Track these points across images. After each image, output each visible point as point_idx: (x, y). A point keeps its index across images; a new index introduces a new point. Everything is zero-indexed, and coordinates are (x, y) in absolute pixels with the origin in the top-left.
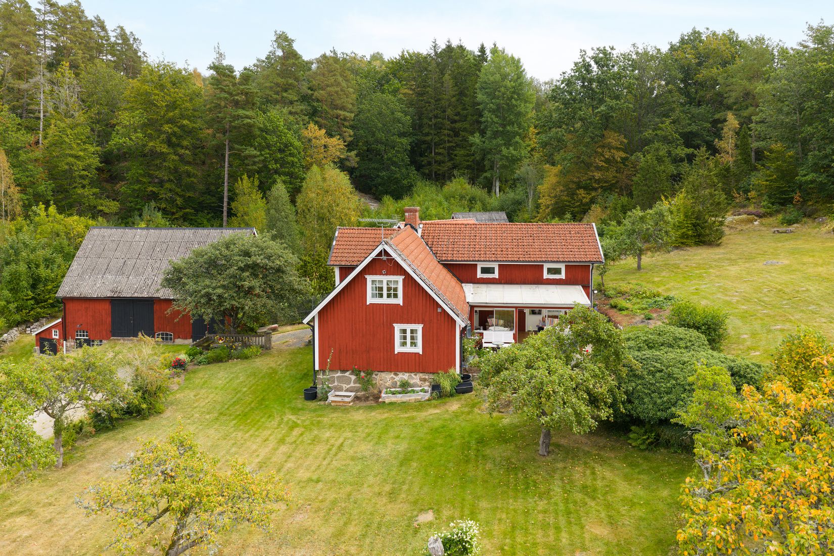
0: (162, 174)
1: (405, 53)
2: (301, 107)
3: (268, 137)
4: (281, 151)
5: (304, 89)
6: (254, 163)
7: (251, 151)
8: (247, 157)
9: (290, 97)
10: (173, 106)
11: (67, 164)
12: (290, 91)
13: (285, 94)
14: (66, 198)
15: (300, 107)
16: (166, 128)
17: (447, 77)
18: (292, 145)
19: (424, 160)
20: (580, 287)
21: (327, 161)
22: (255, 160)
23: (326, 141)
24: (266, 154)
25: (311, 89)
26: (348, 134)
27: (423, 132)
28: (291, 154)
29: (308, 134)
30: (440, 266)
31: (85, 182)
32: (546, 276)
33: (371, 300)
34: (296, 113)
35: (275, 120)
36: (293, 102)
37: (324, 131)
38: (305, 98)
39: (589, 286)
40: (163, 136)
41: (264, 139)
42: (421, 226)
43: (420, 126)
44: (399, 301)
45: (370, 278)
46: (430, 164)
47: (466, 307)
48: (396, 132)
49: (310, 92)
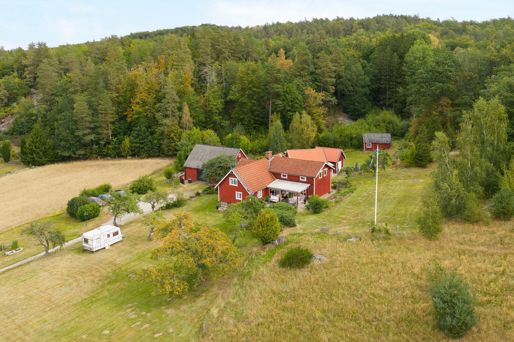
0: (245, 111)
2: (309, 78)
3: (287, 95)
4: (292, 101)
5: (312, 69)
6: (280, 107)
7: (280, 102)
8: (277, 105)
9: (304, 73)
10: (251, 82)
11: (210, 108)
12: (304, 71)
13: (302, 72)
14: (210, 120)
16: (247, 92)
17: (395, 54)
18: (297, 99)
19: (382, 97)
20: (310, 185)
21: (314, 105)
22: (280, 106)
23: (316, 94)
24: (285, 103)
25: (316, 69)
26: (332, 89)
27: (381, 83)
28: (296, 103)
29: (307, 92)
30: (269, 173)
31: (217, 114)
32: (301, 180)
33: (230, 184)
34: (306, 81)
35: (291, 87)
36: (305, 76)
37: (315, 91)
38: (312, 73)
39: (313, 185)
40: (246, 95)
41: (285, 96)
42: (273, 157)
43: (380, 79)
44: (237, 185)
45: (230, 178)
46: (385, 99)
47: (263, 188)
48: (360, 86)
49: (314, 70)
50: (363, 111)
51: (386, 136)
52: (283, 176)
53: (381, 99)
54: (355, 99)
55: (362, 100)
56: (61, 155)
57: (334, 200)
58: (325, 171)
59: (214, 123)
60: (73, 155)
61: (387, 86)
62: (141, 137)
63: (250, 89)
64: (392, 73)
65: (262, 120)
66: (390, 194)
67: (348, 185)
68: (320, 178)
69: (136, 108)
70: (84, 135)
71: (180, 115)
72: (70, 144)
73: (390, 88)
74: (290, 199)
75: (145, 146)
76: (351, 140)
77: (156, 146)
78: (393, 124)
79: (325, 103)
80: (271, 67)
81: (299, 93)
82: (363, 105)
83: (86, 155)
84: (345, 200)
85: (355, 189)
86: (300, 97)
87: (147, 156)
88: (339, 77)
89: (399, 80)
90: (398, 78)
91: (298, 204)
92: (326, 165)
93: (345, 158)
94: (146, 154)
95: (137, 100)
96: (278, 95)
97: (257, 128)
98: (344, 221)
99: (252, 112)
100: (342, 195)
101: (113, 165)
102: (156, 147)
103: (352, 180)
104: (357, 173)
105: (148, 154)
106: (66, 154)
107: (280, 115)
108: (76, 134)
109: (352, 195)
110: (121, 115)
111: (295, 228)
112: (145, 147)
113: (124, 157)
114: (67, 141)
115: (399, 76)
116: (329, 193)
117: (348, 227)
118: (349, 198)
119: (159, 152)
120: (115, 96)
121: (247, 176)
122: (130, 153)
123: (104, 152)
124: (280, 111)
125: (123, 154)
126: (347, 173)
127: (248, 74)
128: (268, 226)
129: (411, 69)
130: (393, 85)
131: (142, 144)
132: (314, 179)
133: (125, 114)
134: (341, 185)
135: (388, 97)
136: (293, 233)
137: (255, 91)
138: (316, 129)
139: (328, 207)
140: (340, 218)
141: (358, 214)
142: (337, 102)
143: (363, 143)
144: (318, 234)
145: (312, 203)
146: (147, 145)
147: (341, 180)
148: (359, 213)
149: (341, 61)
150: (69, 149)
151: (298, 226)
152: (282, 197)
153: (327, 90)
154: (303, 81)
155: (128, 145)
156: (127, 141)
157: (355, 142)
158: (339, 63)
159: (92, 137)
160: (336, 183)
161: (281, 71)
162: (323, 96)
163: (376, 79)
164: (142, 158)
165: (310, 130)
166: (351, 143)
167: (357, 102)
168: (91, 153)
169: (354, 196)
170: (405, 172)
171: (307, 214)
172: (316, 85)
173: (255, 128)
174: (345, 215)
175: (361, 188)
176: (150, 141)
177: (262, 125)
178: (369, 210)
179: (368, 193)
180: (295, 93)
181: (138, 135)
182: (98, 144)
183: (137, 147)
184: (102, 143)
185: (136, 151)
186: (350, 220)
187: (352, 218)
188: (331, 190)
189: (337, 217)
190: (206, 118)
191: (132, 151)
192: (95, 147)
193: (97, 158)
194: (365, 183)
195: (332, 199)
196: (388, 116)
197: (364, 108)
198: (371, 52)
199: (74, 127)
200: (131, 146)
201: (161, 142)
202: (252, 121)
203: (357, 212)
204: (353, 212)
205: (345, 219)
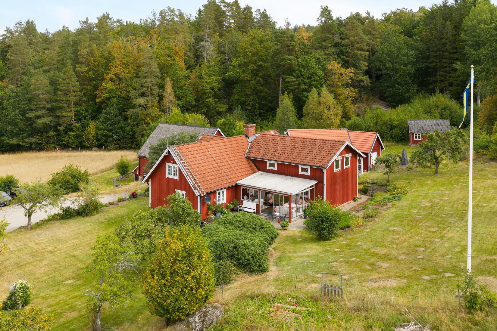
0: (248, 91)
1: (434, 6)
3: (303, 70)
4: (309, 78)
5: (337, 39)
6: (292, 86)
7: (291, 79)
8: (288, 82)
9: (326, 44)
10: (256, 54)
11: (202, 86)
12: (327, 41)
13: (323, 43)
14: (203, 103)
15: (332, 50)
16: (250, 67)
17: (448, 23)
18: (316, 74)
19: (431, 79)
20: (316, 182)
21: (340, 84)
22: (293, 83)
23: (342, 71)
24: (300, 80)
25: (342, 39)
26: (364, 65)
27: (430, 61)
28: (314, 80)
29: (329, 67)
30: (245, 160)
31: (211, 95)
32: (300, 172)
33: (168, 176)
34: (329, 54)
35: (308, 60)
36: (328, 48)
37: (340, 65)
38: (336, 45)
39: (323, 182)
40: (249, 71)
41: (300, 71)
42: (257, 135)
43: (428, 57)
44: (177, 178)
45: (168, 164)
46: (434, 82)
47: (228, 185)
48: (402, 62)
49: (340, 41)
50: (406, 95)
51: (442, 124)
52: (271, 165)
53: (430, 82)
54: (396, 80)
55: (405, 81)
56: (7, 143)
57: (361, 214)
58: (347, 159)
59: (208, 106)
60: (21, 143)
61: (439, 65)
62: (109, 122)
63: (255, 62)
64: (445, 46)
65: (270, 104)
66: (480, 204)
67: (389, 188)
68: (336, 170)
69: (109, 85)
70: (38, 117)
71: (160, 94)
72: (19, 128)
73: (441, 68)
74: (277, 208)
75: (114, 133)
76: (391, 130)
77: (128, 134)
78: (450, 111)
79: (354, 84)
80: (281, 33)
81: (319, 68)
82: (406, 88)
83: (40, 144)
84: (384, 213)
85: (404, 194)
86: (320, 73)
87: (117, 148)
88: (372, 52)
89: (455, 56)
90: (453, 53)
91: (290, 218)
92: (348, 146)
93: (382, 148)
94: (115, 144)
95: (110, 75)
96: (290, 71)
97: (263, 115)
98: (385, 265)
99: (257, 92)
100: (379, 204)
101: (68, 157)
102: (129, 136)
103: (397, 179)
104: (404, 167)
105: (118, 144)
106: (14, 142)
107: (292, 96)
108: (27, 115)
109: (397, 203)
110: (90, 95)
111: (263, 275)
112: (114, 136)
113: (88, 148)
114: (16, 125)
115: (454, 51)
116: (354, 200)
117: (393, 283)
118: (393, 210)
119: (132, 142)
120: (84, 71)
121: (198, 162)
122: (96, 143)
123: (64, 140)
124: (292, 90)
125: (86, 144)
126: (387, 166)
127: (253, 44)
128: (173, 273)
129: (474, 37)
130: (446, 63)
131: (111, 131)
132: (325, 171)
133: (95, 93)
134: (377, 187)
135: (439, 78)
136: (249, 293)
137: (260, 65)
138: (340, 112)
139: (348, 227)
140: (374, 255)
141: (417, 246)
142: (371, 83)
143: (408, 133)
144: (315, 299)
145: (315, 217)
146: (117, 132)
147: (377, 179)
148: (419, 243)
149: (376, 33)
150: (17, 135)
151: (273, 271)
152: (265, 204)
153: (356, 67)
154: (325, 54)
155: (93, 133)
156: (92, 127)
157: (396, 131)
158: (373, 35)
159: (46, 120)
160: (368, 183)
161: (295, 37)
162: (351, 72)
163: (422, 56)
164: (110, 150)
165: (332, 113)
166: (391, 134)
167: (399, 84)
168: (48, 142)
169: (403, 206)
170: (493, 167)
171: (305, 240)
172: (343, 60)
173: (260, 115)
174: (385, 246)
175: (416, 191)
176: (121, 128)
177: (271, 112)
178: (442, 237)
179: (430, 201)
180: (313, 68)
181: (107, 119)
182: (56, 130)
183: (104, 136)
184: (61, 128)
185: (102, 140)
186: (398, 261)
187: (402, 257)
188: (358, 196)
189: (367, 251)
190: (196, 100)
191: (98, 140)
192: (51, 133)
193: (55, 148)
194: (421, 184)
195: (358, 211)
196: (442, 99)
197: (408, 91)
198: (414, 27)
199: (26, 107)
200: (97, 134)
201: (135, 129)
202: (257, 105)
203: (413, 242)
204: (405, 241)
205: (386, 257)
